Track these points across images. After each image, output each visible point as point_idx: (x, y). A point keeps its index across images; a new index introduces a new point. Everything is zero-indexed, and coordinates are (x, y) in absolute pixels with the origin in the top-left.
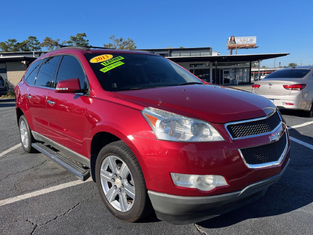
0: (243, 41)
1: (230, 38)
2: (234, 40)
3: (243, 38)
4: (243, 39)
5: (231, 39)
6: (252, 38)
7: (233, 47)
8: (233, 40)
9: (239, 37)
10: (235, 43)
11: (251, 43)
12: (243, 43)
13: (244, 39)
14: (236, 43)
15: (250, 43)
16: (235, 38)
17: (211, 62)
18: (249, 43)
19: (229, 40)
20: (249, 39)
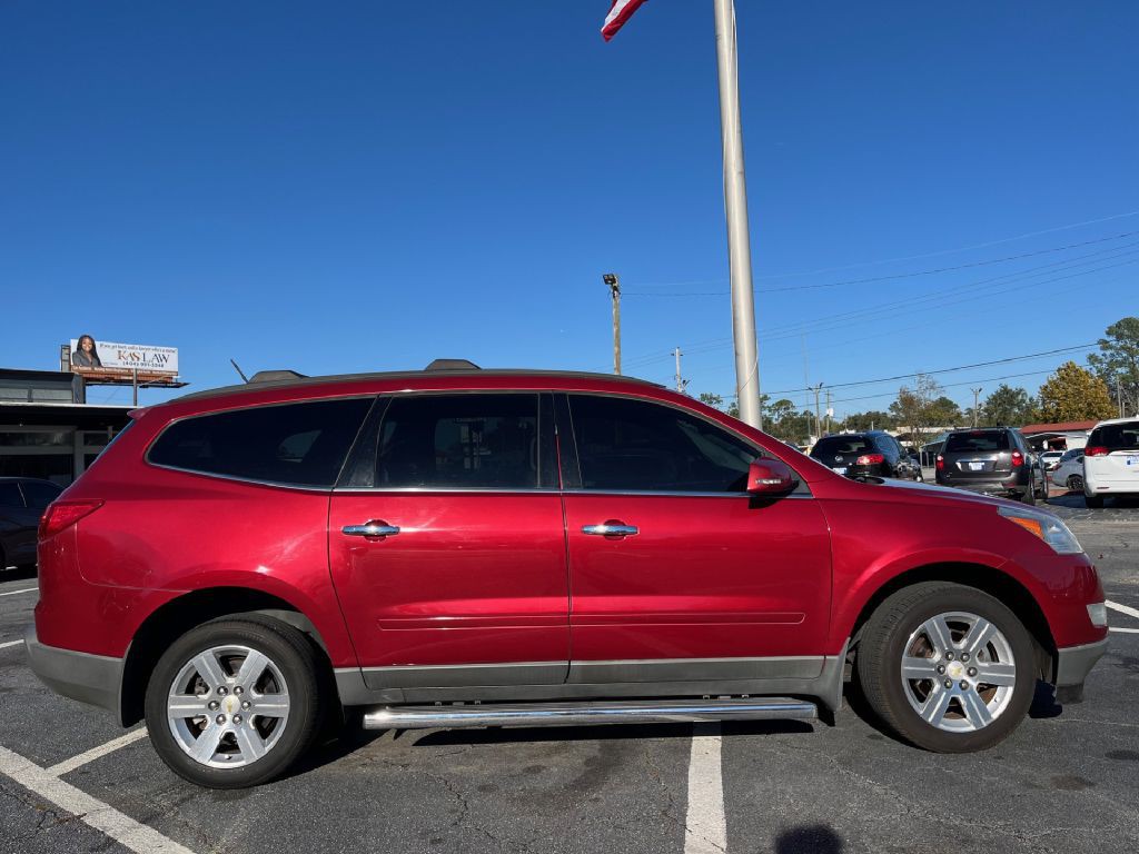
0: (130, 359)
1: (74, 344)
2: (93, 352)
3: (128, 349)
4: (129, 351)
5: (80, 347)
6: (162, 351)
7: (91, 376)
8: (88, 349)
9: (112, 344)
10: (95, 361)
11: (158, 369)
12: (129, 366)
13: (132, 351)
14: (99, 364)
15: (155, 368)
16: (97, 344)
17: (78, 429)
18: (150, 368)
19: (74, 349)
20: (150, 355)
